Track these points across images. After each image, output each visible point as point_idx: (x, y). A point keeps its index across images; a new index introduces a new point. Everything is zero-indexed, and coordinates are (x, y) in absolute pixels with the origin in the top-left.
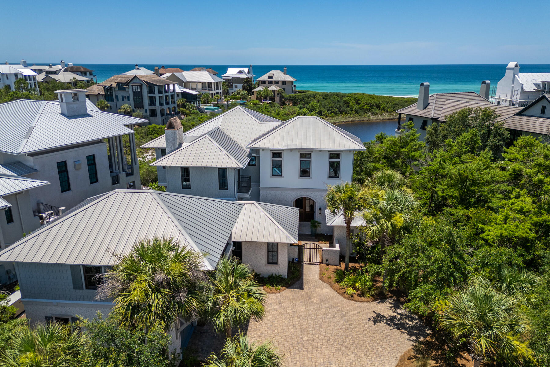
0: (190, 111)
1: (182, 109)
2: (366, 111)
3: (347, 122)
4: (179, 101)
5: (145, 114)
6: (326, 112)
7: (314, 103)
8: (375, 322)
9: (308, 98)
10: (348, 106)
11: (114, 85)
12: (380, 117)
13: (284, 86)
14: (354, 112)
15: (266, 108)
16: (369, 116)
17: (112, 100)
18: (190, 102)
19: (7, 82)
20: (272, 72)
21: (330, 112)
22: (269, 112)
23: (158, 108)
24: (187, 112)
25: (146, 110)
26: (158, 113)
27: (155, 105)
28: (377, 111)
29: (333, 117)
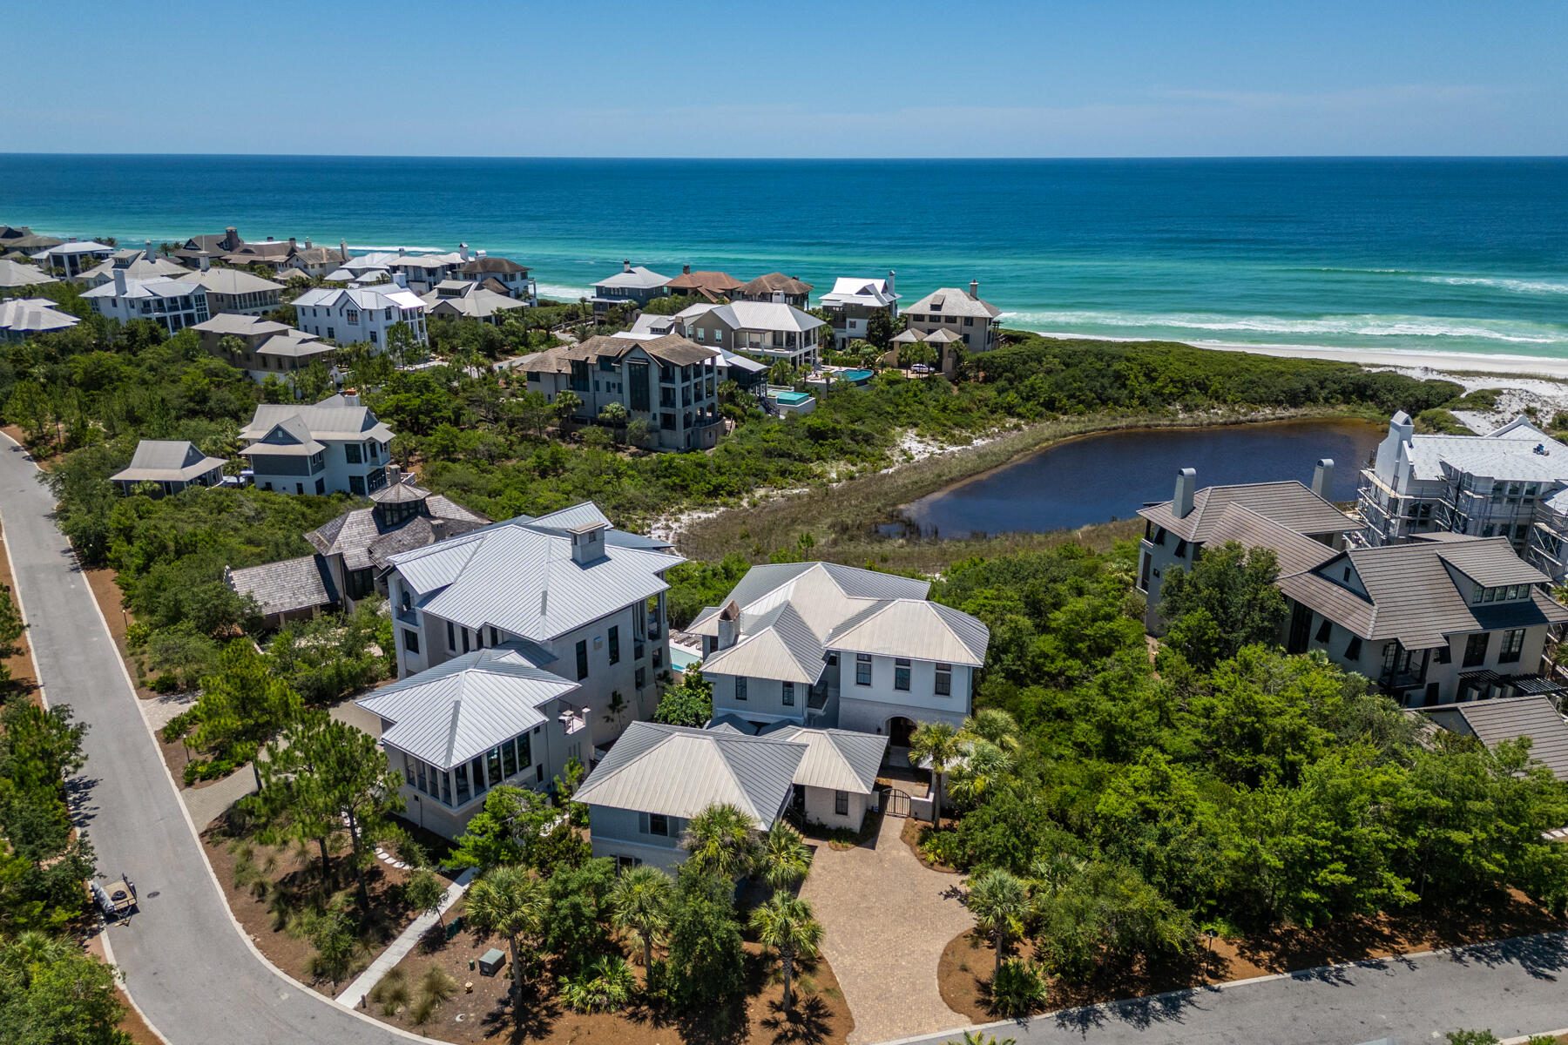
0: (744, 410)
1: (728, 406)
2: (1168, 399)
3: (1114, 429)
4: (723, 386)
5: (652, 423)
6: (1065, 401)
7: (1037, 379)
8: (947, 896)
9: (1025, 363)
10: (1124, 386)
11: (593, 360)
12: (1203, 415)
13: (967, 330)
14: (1136, 402)
15: (915, 395)
16: (1175, 414)
17: (586, 389)
18: (746, 390)
19: (371, 327)
20: (941, 292)
21: (1074, 401)
22: (922, 403)
23: (679, 410)
24: (738, 411)
25: (655, 415)
26: (680, 421)
27: (673, 405)
28: (1200, 399)
29: (1081, 414)
